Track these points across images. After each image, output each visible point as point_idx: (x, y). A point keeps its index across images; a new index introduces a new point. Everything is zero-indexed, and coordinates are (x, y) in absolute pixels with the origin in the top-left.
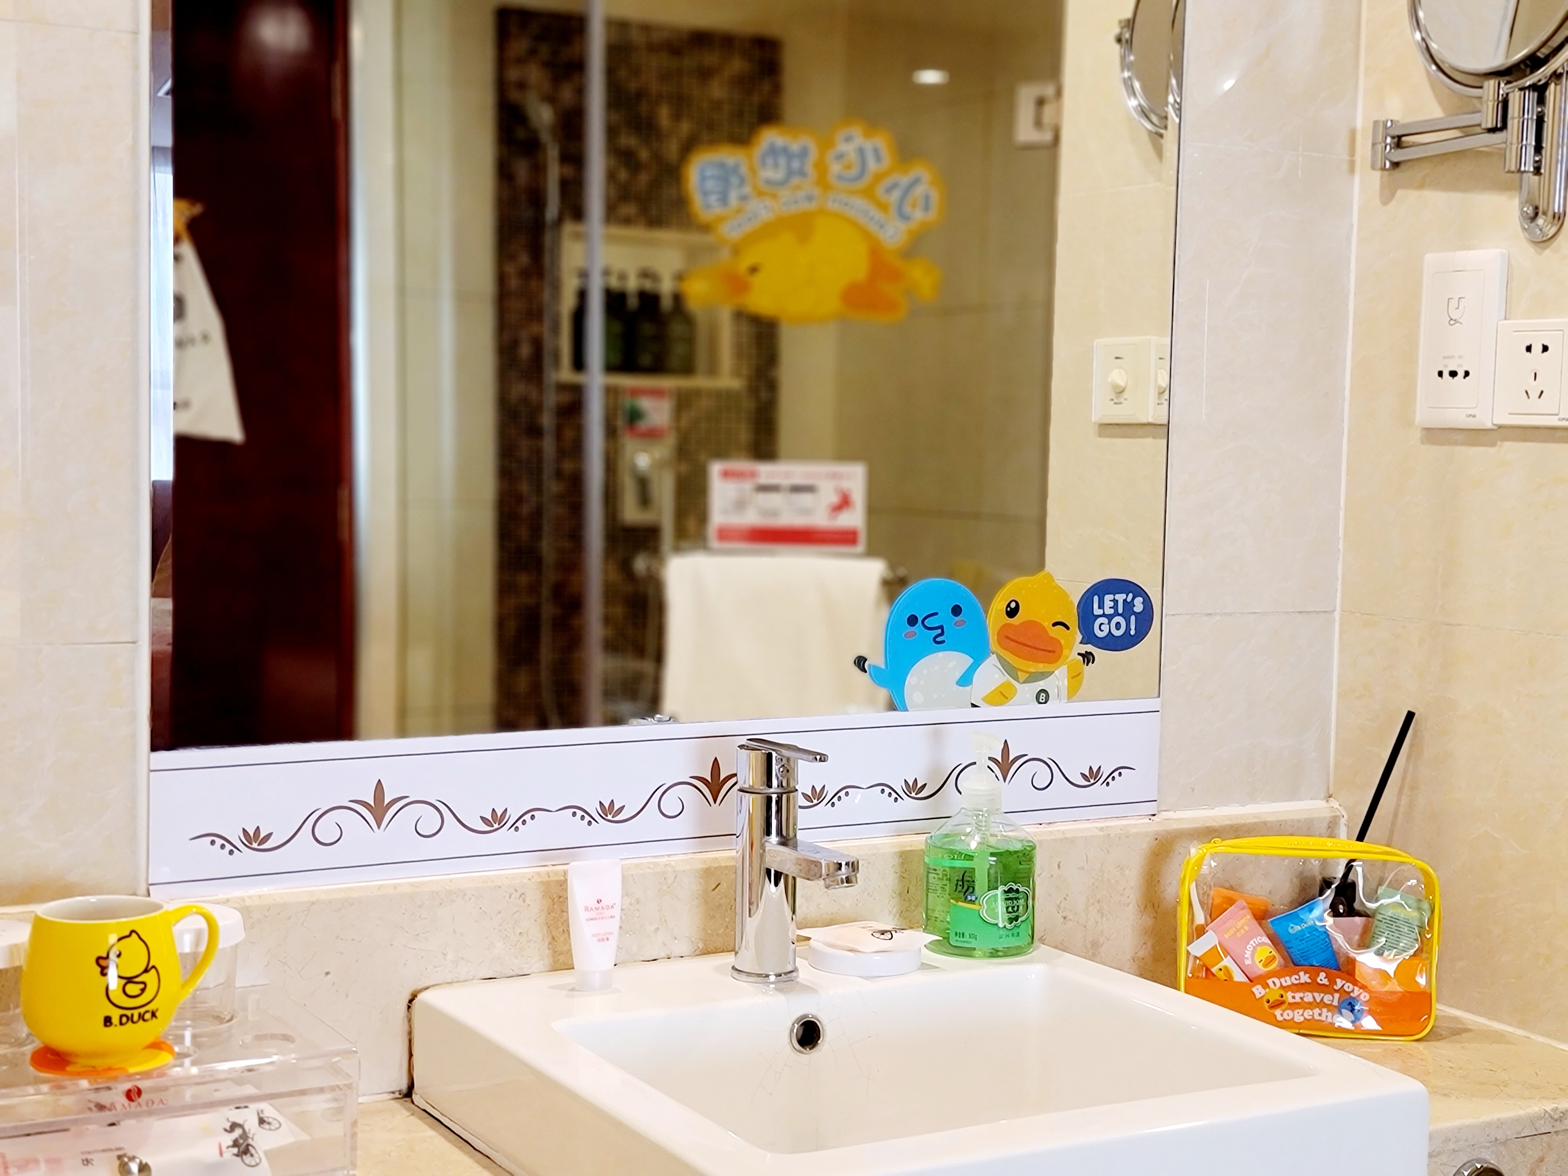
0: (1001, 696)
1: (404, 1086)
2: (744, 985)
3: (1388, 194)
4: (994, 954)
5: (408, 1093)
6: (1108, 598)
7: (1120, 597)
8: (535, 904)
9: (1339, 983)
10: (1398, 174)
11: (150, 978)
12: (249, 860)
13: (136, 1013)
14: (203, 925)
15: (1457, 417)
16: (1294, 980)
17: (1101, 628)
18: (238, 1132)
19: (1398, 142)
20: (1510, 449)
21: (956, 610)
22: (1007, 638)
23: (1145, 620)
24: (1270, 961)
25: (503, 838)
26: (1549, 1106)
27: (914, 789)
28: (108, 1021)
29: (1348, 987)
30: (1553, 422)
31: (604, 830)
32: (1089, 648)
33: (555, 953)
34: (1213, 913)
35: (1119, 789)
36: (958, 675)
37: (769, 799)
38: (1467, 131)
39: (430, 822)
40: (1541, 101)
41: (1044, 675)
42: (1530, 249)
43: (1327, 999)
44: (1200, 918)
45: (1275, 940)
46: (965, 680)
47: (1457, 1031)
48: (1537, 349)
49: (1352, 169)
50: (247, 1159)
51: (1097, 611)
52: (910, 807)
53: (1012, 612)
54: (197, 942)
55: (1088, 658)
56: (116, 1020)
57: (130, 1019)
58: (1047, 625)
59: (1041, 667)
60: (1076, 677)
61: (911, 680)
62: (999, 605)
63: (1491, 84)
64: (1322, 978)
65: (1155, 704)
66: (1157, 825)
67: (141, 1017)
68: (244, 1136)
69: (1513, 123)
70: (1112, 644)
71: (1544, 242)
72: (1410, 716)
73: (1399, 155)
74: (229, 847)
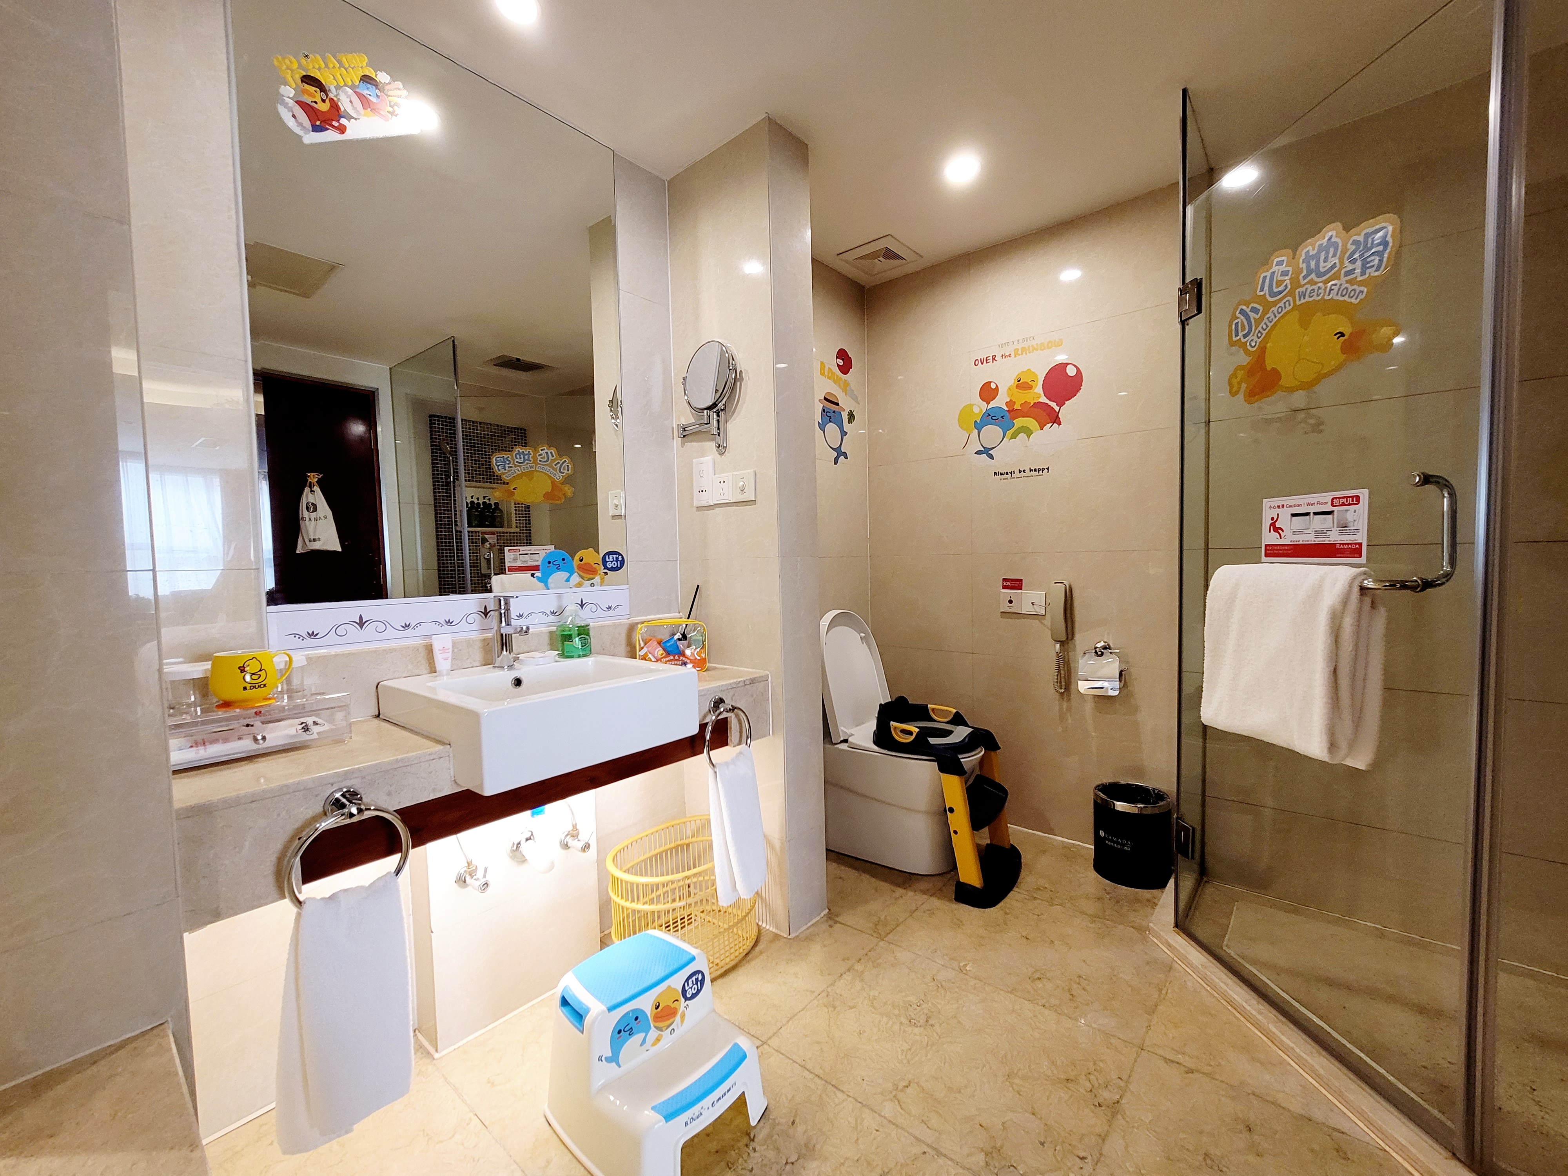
0: (579, 585)
1: (377, 714)
2: (497, 670)
3: (683, 444)
4: (579, 656)
5: (378, 716)
6: (611, 556)
7: (615, 556)
8: (423, 653)
9: (681, 658)
10: (685, 439)
11: (262, 673)
12: (310, 642)
13: (257, 685)
14: (288, 659)
15: (704, 503)
16: (669, 658)
17: (609, 565)
18: (304, 725)
19: (684, 430)
20: (718, 510)
21: (563, 560)
22: (580, 567)
23: (623, 562)
24: (662, 654)
25: (409, 632)
26: (735, 681)
27: (553, 613)
28: (245, 688)
29: (684, 659)
30: (728, 501)
31: (447, 628)
32: (606, 571)
33: (431, 668)
34: (645, 644)
35: (617, 611)
36: (565, 579)
37: (501, 614)
38: (700, 425)
39: (381, 627)
40: (718, 416)
41: (592, 579)
42: (719, 456)
43: (678, 663)
44: (642, 645)
45: (664, 650)
46: (568, 580)
47: (715, 669)
48: (722, 482)
49: (673, 439)
50: (308, 733)
51: (607, 560)
52: (552, 618)
53: (581, 560)
54: (286, 665)
55: (606, 573)
56: (248, 688)
57: (254, 687)
58: (592, 564)
59: (591, 576)
60: (602, 579)
61: (550, 580)
62: (577, 558)
63: (705, 411)
64: (677, 657)
65: (627, 587)
66: (630, 621)
67: (259, 686)
68: (307, 725)
69: (711, 421)
70: (612, 569)
71: (721, 454)
72: (698, 586)
73: (685, 433)
74: (301, 638)
